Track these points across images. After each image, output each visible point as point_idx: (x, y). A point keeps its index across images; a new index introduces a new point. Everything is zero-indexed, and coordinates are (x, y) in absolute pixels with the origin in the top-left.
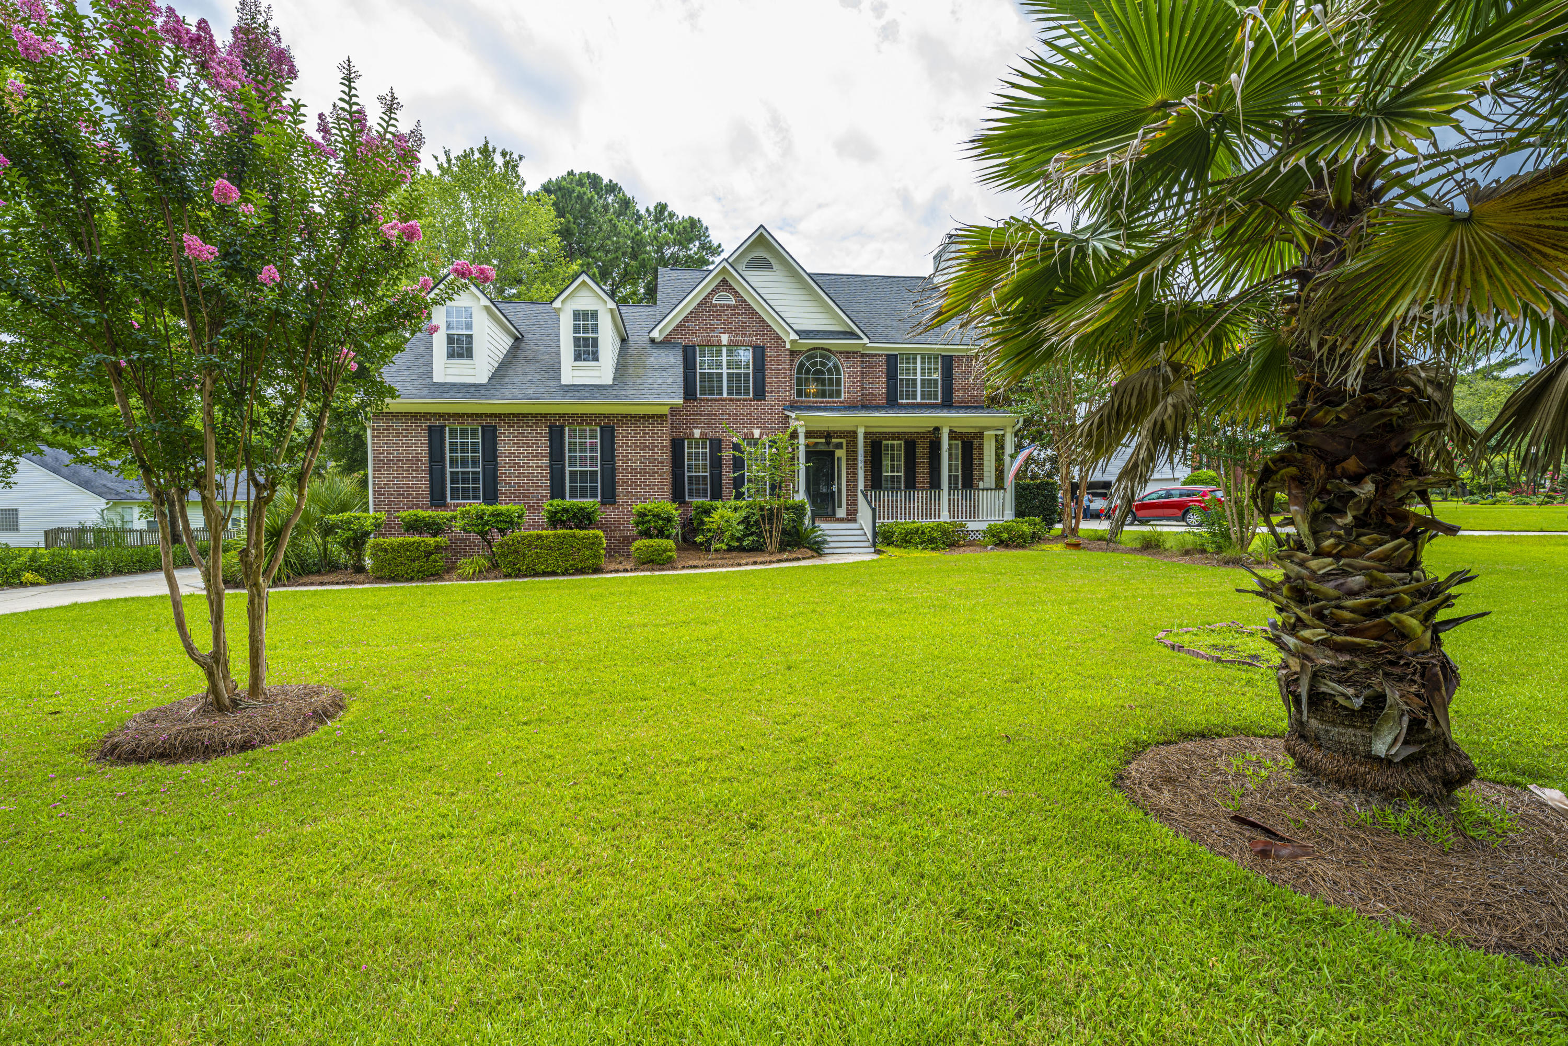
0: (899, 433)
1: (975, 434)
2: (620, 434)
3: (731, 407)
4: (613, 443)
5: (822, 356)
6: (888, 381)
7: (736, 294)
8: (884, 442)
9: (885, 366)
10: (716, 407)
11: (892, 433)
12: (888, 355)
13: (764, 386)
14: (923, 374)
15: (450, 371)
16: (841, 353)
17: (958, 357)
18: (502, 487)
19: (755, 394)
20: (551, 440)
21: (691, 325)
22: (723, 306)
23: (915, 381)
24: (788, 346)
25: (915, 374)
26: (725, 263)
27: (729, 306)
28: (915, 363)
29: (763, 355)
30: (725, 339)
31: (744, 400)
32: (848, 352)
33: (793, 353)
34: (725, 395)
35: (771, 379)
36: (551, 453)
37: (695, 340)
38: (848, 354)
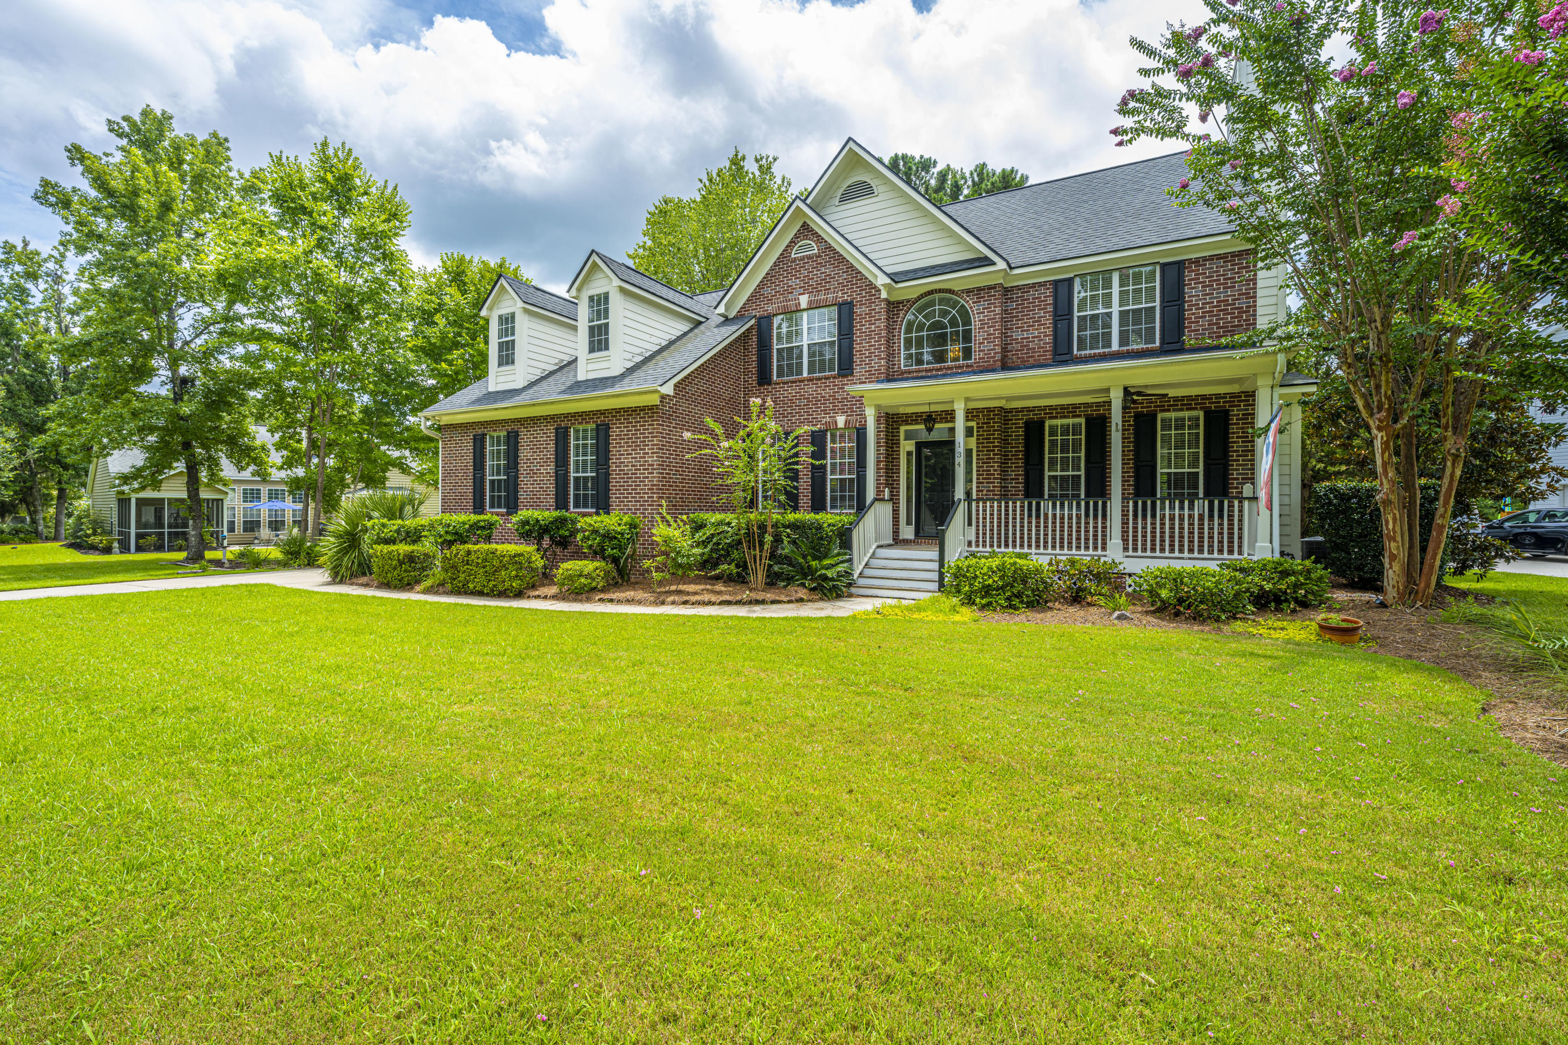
0: (1075, 406)
1: (1233, 395)
3: (811, 389)
4: (607, 444)
5: (941, 301)
6: (1055, 323)
7: (819, 239)
8: (1048, 423)
9: (1050, 301)
10: (792, 391)
11: (1063, 407)
12: (1056, 283)
13: (851, 356)
14: (1123, 301)
15: (501, 379)
16: (969, 291)
17: (1196, 261)
18: (522, 495)
19: (840, 369)
20: (556, 444)
21: (767, 291)
22: (802, 259)
23: (1109, 315)
24: (884, 295)
25: (1108, 304)
26: (798, 203)
27: (809, 257)
28: (1108, 284)
29: (851, 313)
30: (804, 301)
31: (827, 378)
32: (980, 289)
33: (894, 307)
34: (805, 374)
35: (861, 345)
36: (556, 458)
37: (771, 309)
38: (978, 292)
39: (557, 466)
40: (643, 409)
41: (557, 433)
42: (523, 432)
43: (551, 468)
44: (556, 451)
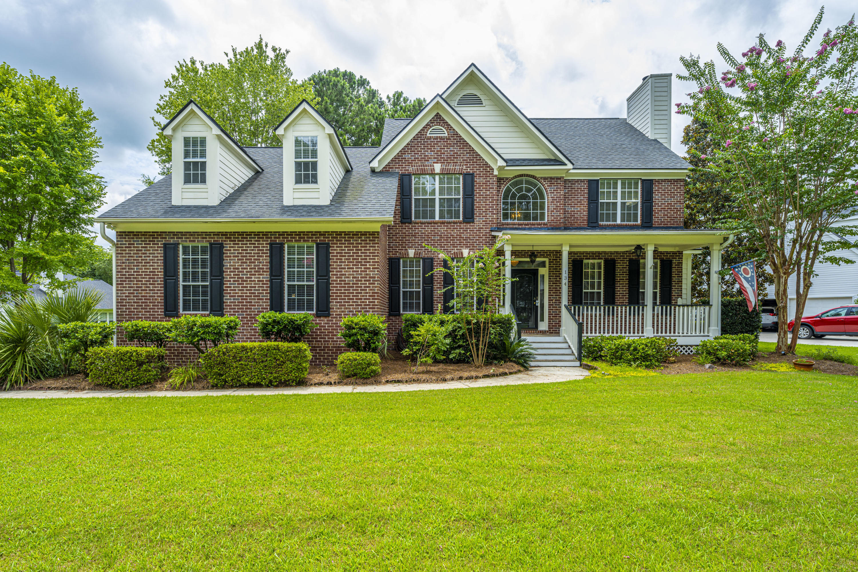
0: (599, 253)
1: (674, 253)
2: (335, 250)
3: (443, 229)
4: (328, 259)
5: (527, 182)
6: (589, 204)
7: (449, 127)
8: (585, 261)
9: (586, 191)
10: (429, 229)
11: (593, 253)
12: (589, 181)
13: (473, 210)
14: (623, 198)
15: (186, 195)
16: (545, 179)
17: (658, 181)
18: (228, 299)
19: (465, 217)
20: (271, 256)
21: (407, 156)
22: (436, 138)
23: (615, 204)
24: (496, 173)
25: (616, 198)
26: (438, 99)
27: (441, 138)
28: (615, 187)
29: (473, 181)
30: (438, 168)
31: (455, 223)
32: (551, 178)
33: (500, 180)
34: (437, 218)
35: (479, 203)
36: (271, 268)
37: (411, 169)
38: (551, 180)
39: (271, 275)
40: (365, 234)
41: (271, 247)
42: (228, 246)
43: (265, 277)
44: (271, 262)
